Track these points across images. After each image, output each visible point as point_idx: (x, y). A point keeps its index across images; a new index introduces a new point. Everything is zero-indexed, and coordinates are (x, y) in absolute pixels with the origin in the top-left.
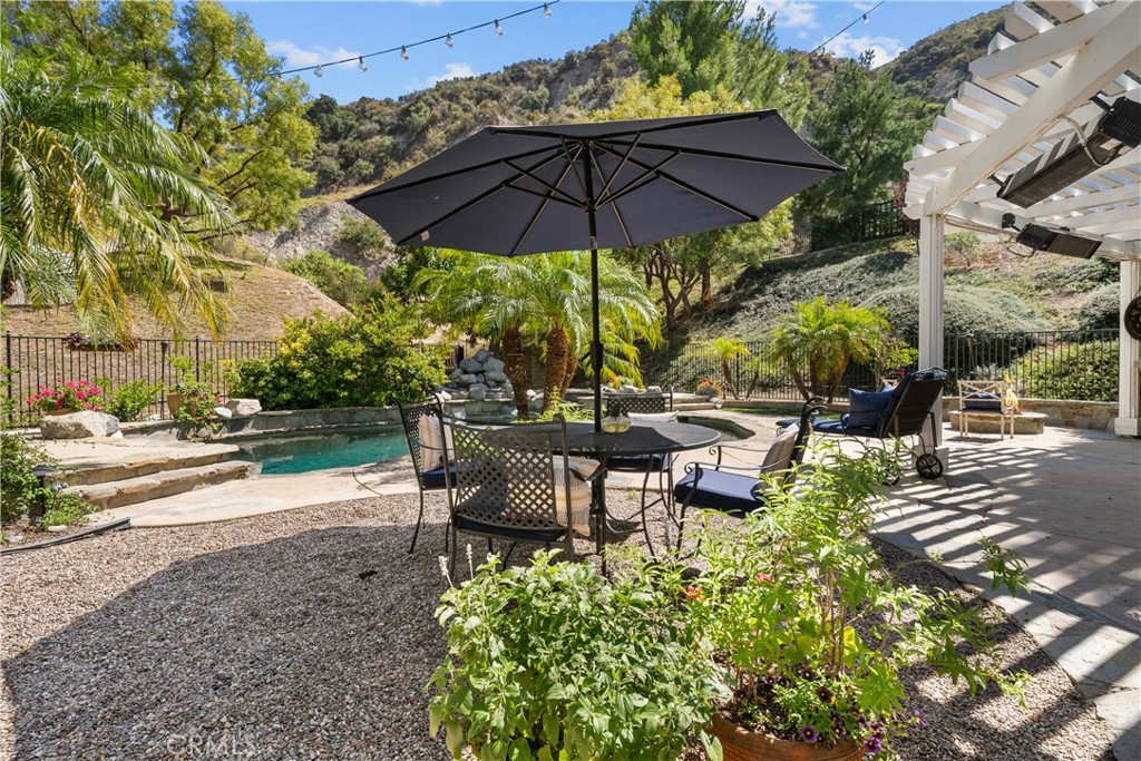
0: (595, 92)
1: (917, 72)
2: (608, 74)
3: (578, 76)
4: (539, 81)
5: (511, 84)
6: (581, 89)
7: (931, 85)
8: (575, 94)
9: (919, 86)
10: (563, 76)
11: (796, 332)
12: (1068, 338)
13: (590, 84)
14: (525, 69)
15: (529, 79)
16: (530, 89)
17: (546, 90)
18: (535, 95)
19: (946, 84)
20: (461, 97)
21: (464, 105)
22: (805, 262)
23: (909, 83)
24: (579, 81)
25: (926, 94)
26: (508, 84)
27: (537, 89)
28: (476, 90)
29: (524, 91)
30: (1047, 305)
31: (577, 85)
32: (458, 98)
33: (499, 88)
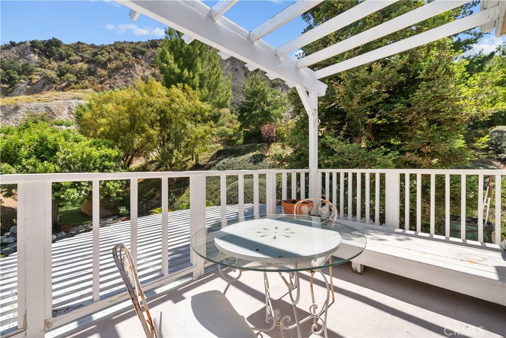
32: (124, 51)
33: (144, 49)
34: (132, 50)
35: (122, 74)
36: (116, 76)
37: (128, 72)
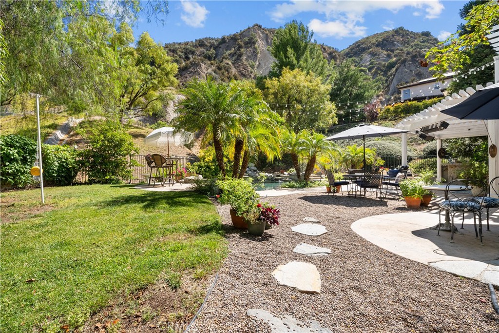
0: (235, 53)
1: (356, 54)
2: (240, 47)
3: (227, 46)
4: (211, 47)
5: (199, 47)
6: (229, 52)
7: (361, 60)
8: (227, 54)
9: (357, 60)
10: (221, 46)
11: (349, 155)
12: (421, 158)
13: (233, 50)
14: (205, 41)
15: (206, 46)
16: (207, 50)
17: (214, 51)
18: (210, 53)
19: (366, 60)
20: (178, 51)
21: (179, 55)
22: (333, 130)
23: (353, 58)
24: (228, 48)
25: (359, 63)
26: (197, 47)
27: (210, 50)
28: (184, 49)
29: (205, 51)
30: (414, 147)
31: (227, 50)
32: (176, 51)
33: (194, 49)
34: (184, 50)
35: (191, 72)
36: (187, 75)
37: (196, 70)
